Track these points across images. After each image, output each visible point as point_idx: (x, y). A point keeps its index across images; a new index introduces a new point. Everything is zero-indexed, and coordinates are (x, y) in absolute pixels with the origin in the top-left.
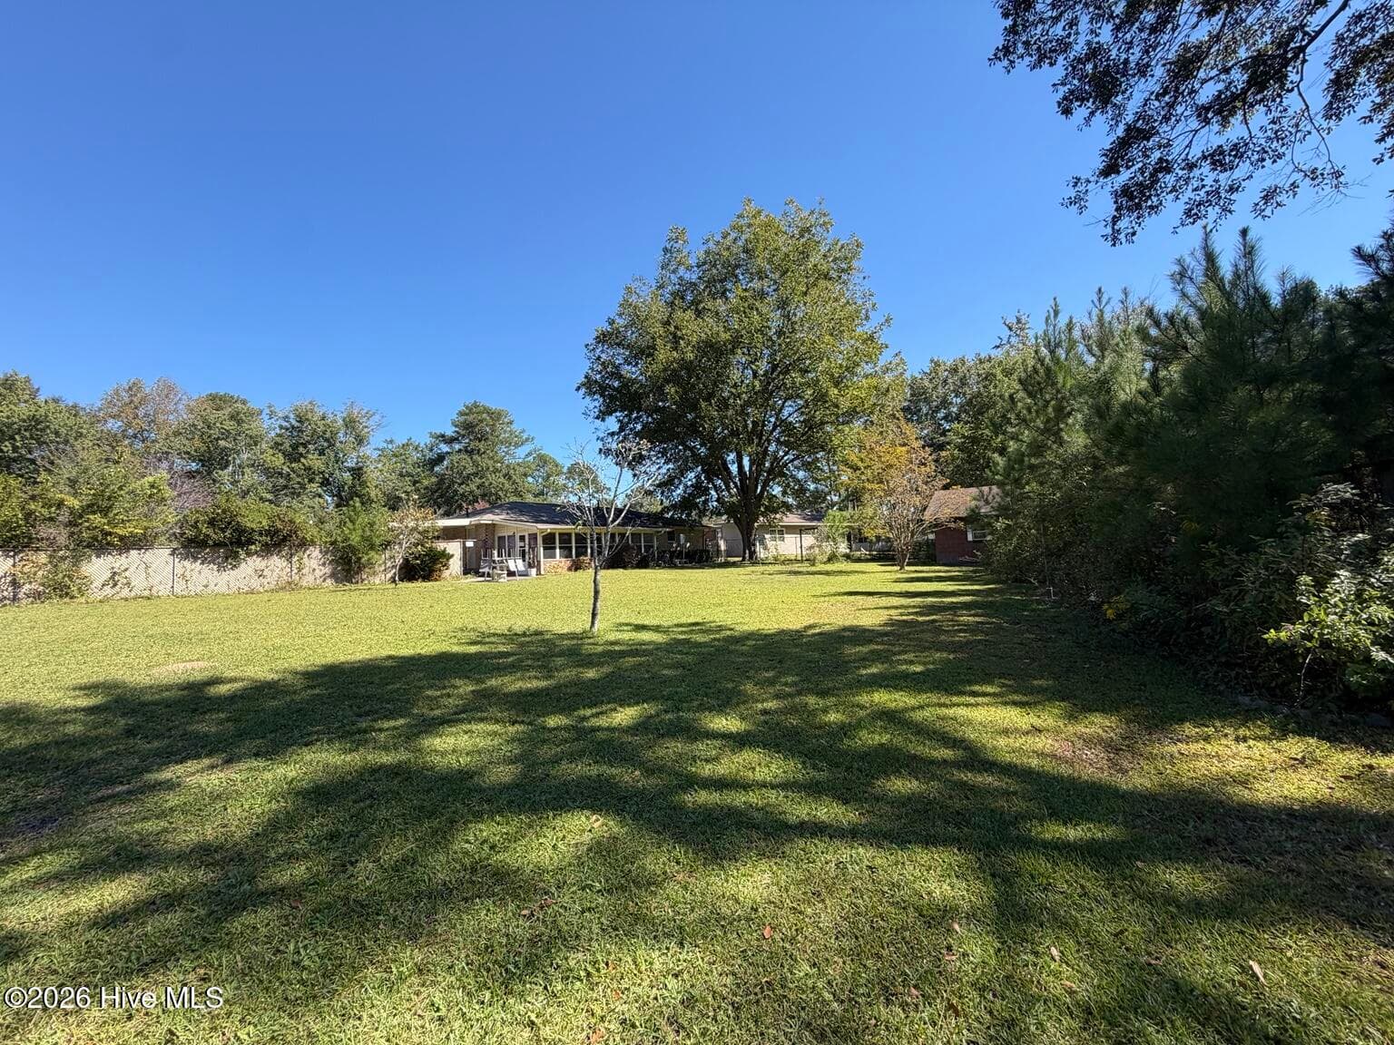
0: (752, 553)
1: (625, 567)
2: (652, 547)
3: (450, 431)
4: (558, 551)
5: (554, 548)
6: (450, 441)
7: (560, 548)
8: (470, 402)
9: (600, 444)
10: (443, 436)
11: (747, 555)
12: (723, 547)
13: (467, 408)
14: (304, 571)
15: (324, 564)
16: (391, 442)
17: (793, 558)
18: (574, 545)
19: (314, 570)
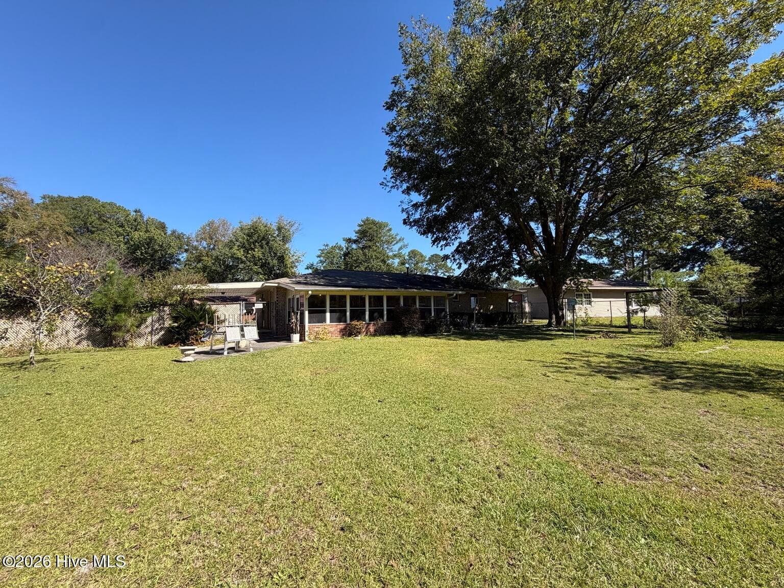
0: (560, 319)
1: (404, 334)
2: (444, 310)
3: (354, 237)
4: (328, 315)
5: (325, 312)
6: (355, 242)
7: (331, 312)
8: (364, 218)
9: (405, 216)
10: (350, 239)
11: (554, 320)
12: (527, 309)
13: (363, 221)
14: (56, 333)
15: (79, 326)
16: (327, 245)
17: (607, 323)
18: (348, 308)
19: (67, 332)
